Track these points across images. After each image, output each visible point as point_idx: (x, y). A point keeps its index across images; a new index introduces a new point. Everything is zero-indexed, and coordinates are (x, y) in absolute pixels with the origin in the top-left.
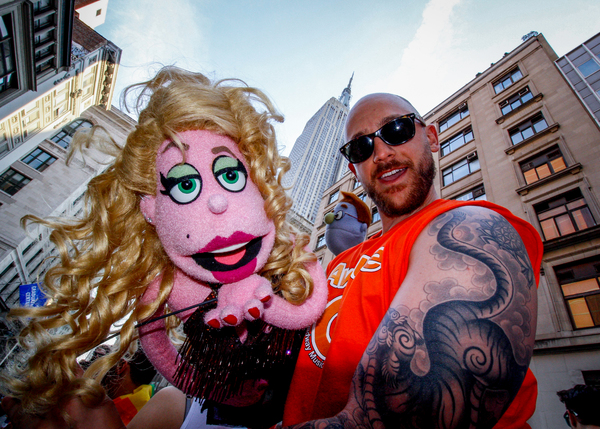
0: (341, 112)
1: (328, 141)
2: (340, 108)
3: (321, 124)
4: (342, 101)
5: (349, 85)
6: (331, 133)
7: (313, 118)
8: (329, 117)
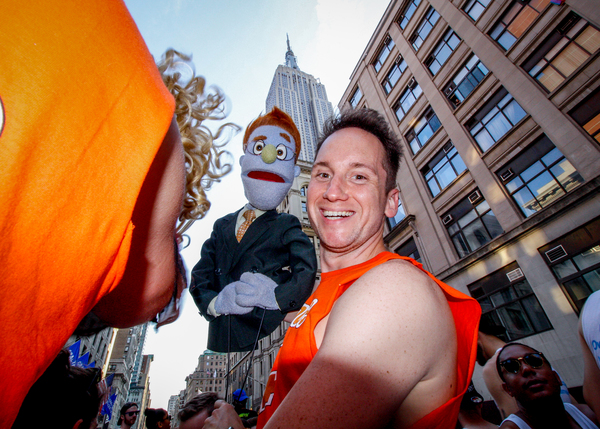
0: (294, 76)
1: (295, 108)
2: (291, 73)
3: (280, 94)
4: (289, 66)
5: (289, 48)
6: (294, 99)
7: (270, 94)
8: (285, 85)
